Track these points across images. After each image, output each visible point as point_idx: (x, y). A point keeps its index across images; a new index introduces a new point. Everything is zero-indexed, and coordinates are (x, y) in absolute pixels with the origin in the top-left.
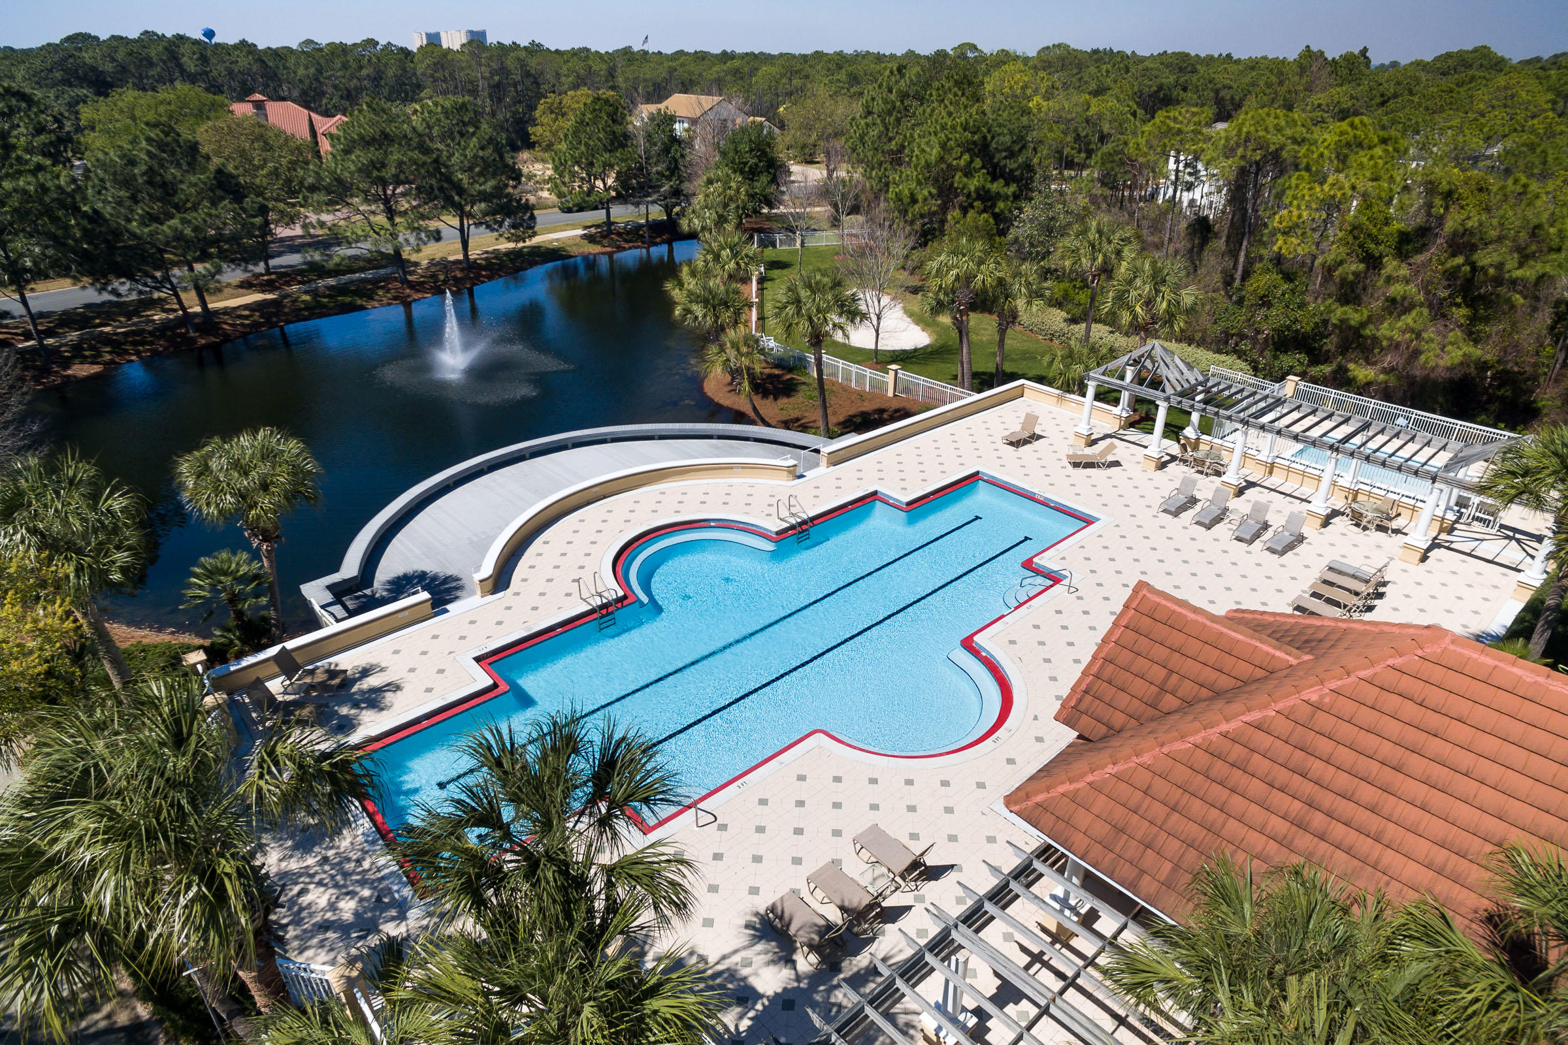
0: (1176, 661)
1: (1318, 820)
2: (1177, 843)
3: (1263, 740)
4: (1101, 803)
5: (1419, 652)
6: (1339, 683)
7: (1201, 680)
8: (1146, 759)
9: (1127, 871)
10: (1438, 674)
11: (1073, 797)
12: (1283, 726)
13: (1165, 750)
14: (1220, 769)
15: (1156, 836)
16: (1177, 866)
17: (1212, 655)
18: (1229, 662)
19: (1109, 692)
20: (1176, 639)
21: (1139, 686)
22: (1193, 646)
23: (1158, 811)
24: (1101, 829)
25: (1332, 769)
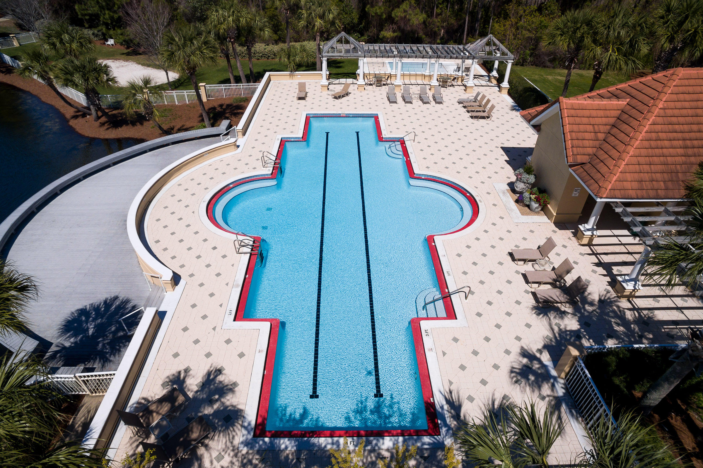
0: (592, 121)
1: (688, 143)
2: (658, 174)
3: (659, 128)
4: (629, 176)
5: (678, 78)
6: (665, 98)
7: (604, 123)
8: (631, 153)
9: (652, 193)
10: (686, 82)
11: (619, 180)
12: (660, 120)
13: (635, 147)
14: (653, 143)
15: (652, 176)
16: (664, 182)
17: (601, 113)
18: (608, 113)
19: (580, 143)
20: (586, 113)
21: (587, 136)
22: (594, 113)
23: (646, 168)
24: (635, 185)
25: (681, 126)
